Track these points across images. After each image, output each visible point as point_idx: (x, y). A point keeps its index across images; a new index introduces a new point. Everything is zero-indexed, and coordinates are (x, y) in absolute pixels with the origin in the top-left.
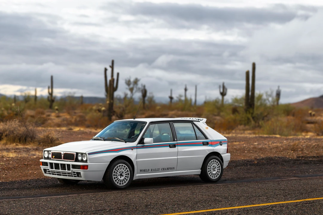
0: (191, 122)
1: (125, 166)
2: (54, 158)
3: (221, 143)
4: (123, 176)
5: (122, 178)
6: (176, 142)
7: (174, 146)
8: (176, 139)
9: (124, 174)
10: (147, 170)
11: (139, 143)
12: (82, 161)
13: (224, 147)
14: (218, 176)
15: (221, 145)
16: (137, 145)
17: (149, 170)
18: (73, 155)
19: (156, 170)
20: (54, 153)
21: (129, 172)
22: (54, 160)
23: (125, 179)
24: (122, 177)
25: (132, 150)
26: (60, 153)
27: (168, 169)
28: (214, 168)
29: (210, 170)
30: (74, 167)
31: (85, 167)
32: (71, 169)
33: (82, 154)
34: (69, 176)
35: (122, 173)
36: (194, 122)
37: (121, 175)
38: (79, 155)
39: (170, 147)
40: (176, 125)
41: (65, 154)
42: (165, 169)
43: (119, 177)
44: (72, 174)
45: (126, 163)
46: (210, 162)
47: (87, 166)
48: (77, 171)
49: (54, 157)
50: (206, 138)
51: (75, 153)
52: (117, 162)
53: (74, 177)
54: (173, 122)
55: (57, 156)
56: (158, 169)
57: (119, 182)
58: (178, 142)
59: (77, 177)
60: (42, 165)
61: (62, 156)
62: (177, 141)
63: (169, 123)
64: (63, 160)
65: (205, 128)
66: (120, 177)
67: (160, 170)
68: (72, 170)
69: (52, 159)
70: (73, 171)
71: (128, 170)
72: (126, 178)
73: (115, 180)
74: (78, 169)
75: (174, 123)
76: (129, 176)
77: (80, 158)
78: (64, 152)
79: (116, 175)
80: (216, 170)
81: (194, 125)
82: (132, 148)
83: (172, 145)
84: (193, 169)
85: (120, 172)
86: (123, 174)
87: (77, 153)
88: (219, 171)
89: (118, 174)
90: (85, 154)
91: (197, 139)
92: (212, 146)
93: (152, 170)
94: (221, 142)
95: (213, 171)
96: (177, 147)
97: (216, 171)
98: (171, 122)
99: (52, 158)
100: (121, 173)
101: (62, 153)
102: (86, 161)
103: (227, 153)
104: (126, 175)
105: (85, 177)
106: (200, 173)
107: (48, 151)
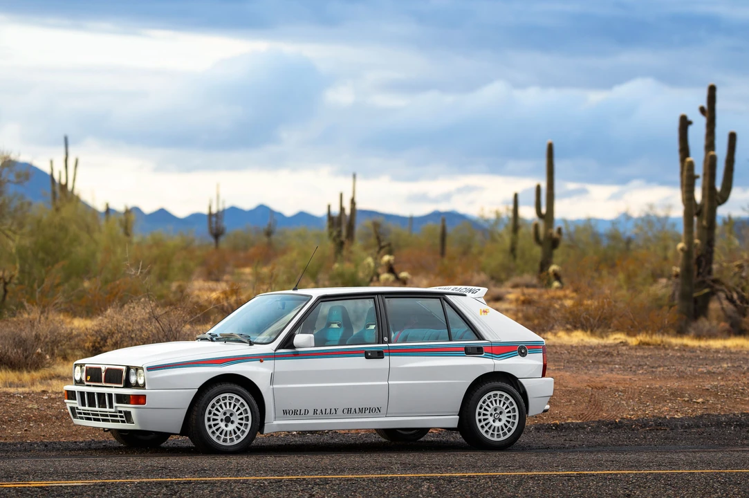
0: (441, 296)
1: (237, 400)
2: (90, 381)
3: (522, 350)
4: (232, 422)
5: (231, 427)
6: (386, 345)
7: (379, 355)
8: (386, 339)
9: (236, 418)
10: (303, 412)
11: (281, 346)
12: (137, 386)
13: (534, 361)
14: (509, 435)
15: (523, 355)
16: (275, 351)
17: (306, 412)
18: (120, 371)
19: (328, 411)
20: (91, 368)
21: (249, 414)
22: (90, 386)
23: (239, 429)
24: (230, 424)
25: (262, 361)
26: (100, 369)
27: (361, 410)
28: (498, 412)
29: (485, 417)
30: (121, 399)
31: (139, 400)
32: (115, 404)
33: (137, 369)
34: (113, 421)
35: (231, 415)
36: (448, 296)
37: (228, 420)
38: (132, 371)
39: (367, 357)
40: (392, 303)
41: (108, 371)
42: (353, 410)
43: (222, 425)
44: (116, 416)
45: (239, 391)
46: (485, 397)
47: (144, 396)
48: (125, 409)
49: (89, 378)
50: (479, 336)
51: (124, 368)
52: (216, 389)
53: (121, 423)
54: (384, 296)
55: (94, 375)
56: (333, 411)
57: (223, 436)
58: (390, 345)
59: (126, 424)
60: (68, 399)
61: (103, 374)
62: (389, 342)
63: (374, 298)
64: (104, 385)
65: (478, 313)
66: (226, 426)
67: (340, 412)
68: (116, 407)
69: (86, 383)
70: (119, 409)
71: (246, 409)
72: (242, 428)
73: (211, 430)
74: (127, 403)
75: (386, 299)
76: (250, 423)
77: (133, 379)
78: (107, 367)
79: (214, 420)
80: (504, 418)
81: (445, 303)
82: (261, 358)
83: (372, 352)
84: (429, 413)
85: (225, 414)
86: (232, 418)
87: (128, 368)
88: (511, 420)
89: (221, 416)
90: (142, 368)
91: (450, 340)
92: (492, 358)
93: (315, 412)
94: (522, 347)
95: (494, 421)
96: (386, 358)
97: (504, 421)
98: (380, 296)
99: (87, 381)
100: (228, 415)
101: (103, 368)
102: (143, 387)
103: (543, 375)
104: (241, 422)
105: (141, 422)
106: (455, 425)
107: (81, 365)
